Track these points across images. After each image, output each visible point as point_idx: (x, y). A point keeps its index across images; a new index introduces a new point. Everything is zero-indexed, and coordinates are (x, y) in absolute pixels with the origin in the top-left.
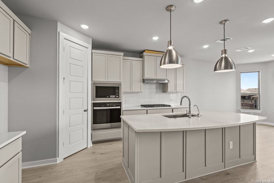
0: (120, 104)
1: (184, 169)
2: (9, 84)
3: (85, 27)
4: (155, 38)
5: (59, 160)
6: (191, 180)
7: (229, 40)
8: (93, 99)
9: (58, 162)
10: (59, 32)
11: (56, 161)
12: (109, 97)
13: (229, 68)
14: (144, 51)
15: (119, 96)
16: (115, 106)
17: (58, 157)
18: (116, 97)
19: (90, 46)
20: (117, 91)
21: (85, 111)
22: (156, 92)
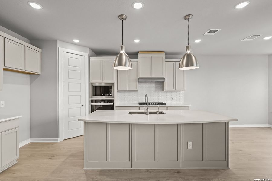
0: (112, 101)
1: (130, 159)
2: (30, 86)
3: (76, 41)
4: (137, 41)
5: (60, 140)
6: (136, 170)
7: (217, 31)
8: (91, 97)
9: (58, 142)
10: (59, 48)
11: (57, 140)
12: (104, 95)
13: (190, 65)
14: (139, 53)
15: (112, 94)
16: (109, 103)
17: (59, 138)
18: (109, 95)
19: (87, 55)
20: (110, 90)
21: (82, 106)
22: (156, 91)
